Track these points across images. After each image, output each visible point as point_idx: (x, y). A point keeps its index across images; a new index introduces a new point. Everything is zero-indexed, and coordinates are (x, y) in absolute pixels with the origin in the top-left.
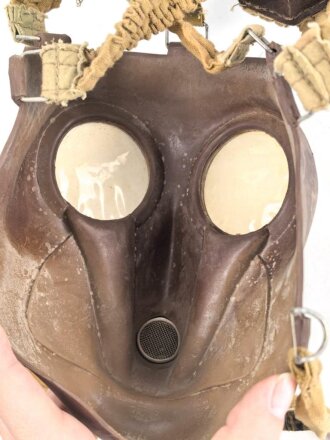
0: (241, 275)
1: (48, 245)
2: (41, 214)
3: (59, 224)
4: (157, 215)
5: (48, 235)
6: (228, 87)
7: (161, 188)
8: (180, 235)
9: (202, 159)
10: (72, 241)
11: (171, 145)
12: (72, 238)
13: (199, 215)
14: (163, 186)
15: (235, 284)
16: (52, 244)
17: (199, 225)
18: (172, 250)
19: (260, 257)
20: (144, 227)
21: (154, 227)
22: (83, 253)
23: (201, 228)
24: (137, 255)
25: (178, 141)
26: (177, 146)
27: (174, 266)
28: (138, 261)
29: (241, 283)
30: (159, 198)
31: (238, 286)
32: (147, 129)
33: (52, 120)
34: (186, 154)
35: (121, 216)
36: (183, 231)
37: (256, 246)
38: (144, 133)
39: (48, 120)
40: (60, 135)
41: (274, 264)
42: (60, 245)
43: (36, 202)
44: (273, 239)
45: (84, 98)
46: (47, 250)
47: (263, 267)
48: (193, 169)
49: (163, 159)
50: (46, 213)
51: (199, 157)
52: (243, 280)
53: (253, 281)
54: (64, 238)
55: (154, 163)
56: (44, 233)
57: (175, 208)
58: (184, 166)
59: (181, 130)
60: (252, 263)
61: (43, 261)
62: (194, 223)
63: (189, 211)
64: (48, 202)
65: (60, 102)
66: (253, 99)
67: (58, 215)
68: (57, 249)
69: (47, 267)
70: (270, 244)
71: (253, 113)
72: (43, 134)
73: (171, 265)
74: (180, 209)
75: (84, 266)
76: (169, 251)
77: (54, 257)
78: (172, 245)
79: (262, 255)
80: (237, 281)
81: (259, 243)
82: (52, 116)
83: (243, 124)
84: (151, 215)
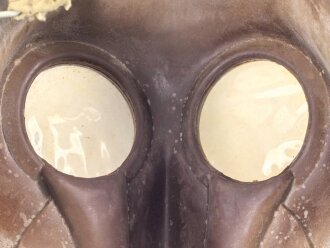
0: (265, 231)
1: (23, 215)
2: (10, 176)
3: (34, 187)
4: (149, 167)
5: (22, 203)
6: (220, 13)
7: (151, 135)
8: (177, 188)
9: (195, 98)
10: (53, 208)
11: (157, 85)
12: (52, 203)
13: (199, 162)
14: (152, 132)
15: (259, 242)
16: (28, 214)
17: (201, 174)
18: (167, 206)
19: (284, 206)
20: (136, 181)
21: (147, 181)
22: (68, 222)
23: (204, 177)
24: (131, 217)
25: (165, 80)
26: (164, 86)
27: (171, 224)
28: (132, 222)
29: (265, 240)
30: (149, 146)
31: (262, 244)
32: (128, 70)
33: (17, 62)
34: (174, 95)
35: (109, 170)
36: (180, 181)
37: (280, 192)
38: (126, 74)
39: (12, 63)
40: (27, 79)
41: (306, 213)
42: (39, 214)
43: (4, 162)
44: (299, 183)
45: (67, 8)
46: (22, 222)
47: (292, 218)
48: (185, 110)
49: (149, 101)
50: (17, 176)
51: (190, 96)
52: (267, 235)
53: (281, 236)
54: (42, 204)
55: (139, 107)
56: (16, 201)
57: (168, 156)
58: (174, 108)
59: (167, 68)
60: (276, 214)
61: (18, 237)
62: (194, 171)
63: (186, 159)
64: (18, 162)
65: (35, 15)
66: (252, 24)
67: (32, 177)
68: (34, 220)
69: (25, 244)
70: (294, 189)
71: (252, 40)
72: (7, 79)
73: (167, 223)
74: (174, 157)
75: (70, 238)
76: (163, 206)
77: (32, 230)
78: (167, 200)
79: (286, 203)
80: (261, 237)
81: (283, 189)
82: (16, 57)
83: (241, 54)
84: (142, 166)
